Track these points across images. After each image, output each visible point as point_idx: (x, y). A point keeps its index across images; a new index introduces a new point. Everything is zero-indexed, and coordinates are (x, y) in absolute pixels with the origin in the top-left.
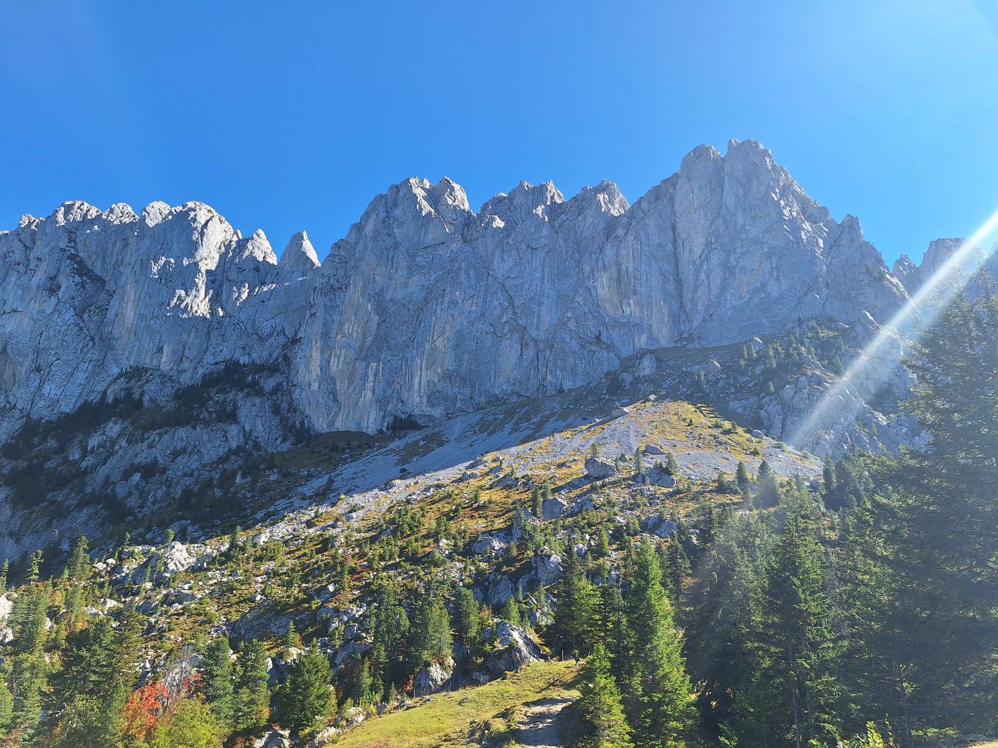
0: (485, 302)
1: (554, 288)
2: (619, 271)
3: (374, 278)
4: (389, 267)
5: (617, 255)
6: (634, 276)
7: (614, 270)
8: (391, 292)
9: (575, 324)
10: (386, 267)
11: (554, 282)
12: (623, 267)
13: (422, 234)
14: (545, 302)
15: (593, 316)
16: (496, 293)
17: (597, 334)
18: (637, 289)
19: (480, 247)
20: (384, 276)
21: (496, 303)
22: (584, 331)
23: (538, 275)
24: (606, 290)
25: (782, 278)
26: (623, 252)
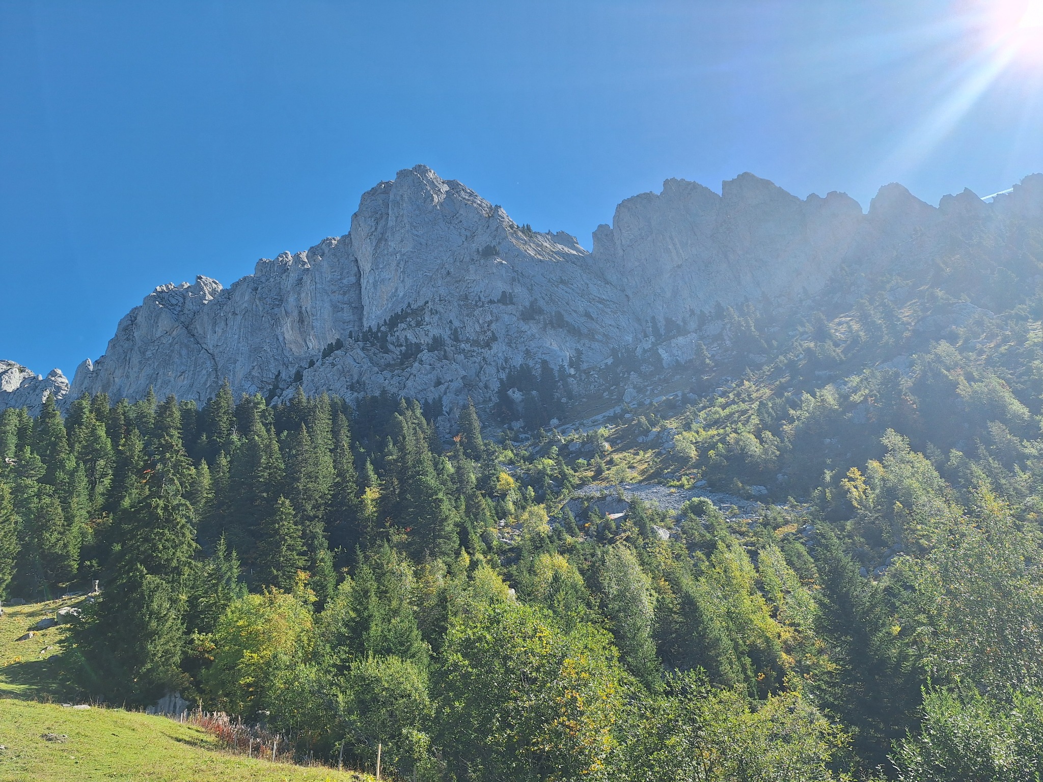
0: (194, 374)
1: (248, 343)
2: (300, 312)
3: (114, 381)
4: (127, 368)
5: (298, 299)
6: (312, 314)
7: (296, 313)
8: (126, 389)
9: (260, 371)
10: (125, 368)
11: (247, 339)
12: (304, 308)
13: (154, 330)
14: (240, 359)
15: (275, 359)
16: (204, 363)
17: (277, 373)
18: (314, 324)
19: (198, 327)
20: (122, 376)
21: (204, 372)
22: (267, 374)
23: (236, 336)
24: (291, 332)
25: (406, 279)
26: (303, 295)
